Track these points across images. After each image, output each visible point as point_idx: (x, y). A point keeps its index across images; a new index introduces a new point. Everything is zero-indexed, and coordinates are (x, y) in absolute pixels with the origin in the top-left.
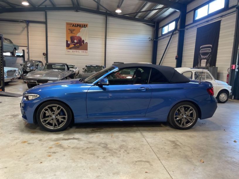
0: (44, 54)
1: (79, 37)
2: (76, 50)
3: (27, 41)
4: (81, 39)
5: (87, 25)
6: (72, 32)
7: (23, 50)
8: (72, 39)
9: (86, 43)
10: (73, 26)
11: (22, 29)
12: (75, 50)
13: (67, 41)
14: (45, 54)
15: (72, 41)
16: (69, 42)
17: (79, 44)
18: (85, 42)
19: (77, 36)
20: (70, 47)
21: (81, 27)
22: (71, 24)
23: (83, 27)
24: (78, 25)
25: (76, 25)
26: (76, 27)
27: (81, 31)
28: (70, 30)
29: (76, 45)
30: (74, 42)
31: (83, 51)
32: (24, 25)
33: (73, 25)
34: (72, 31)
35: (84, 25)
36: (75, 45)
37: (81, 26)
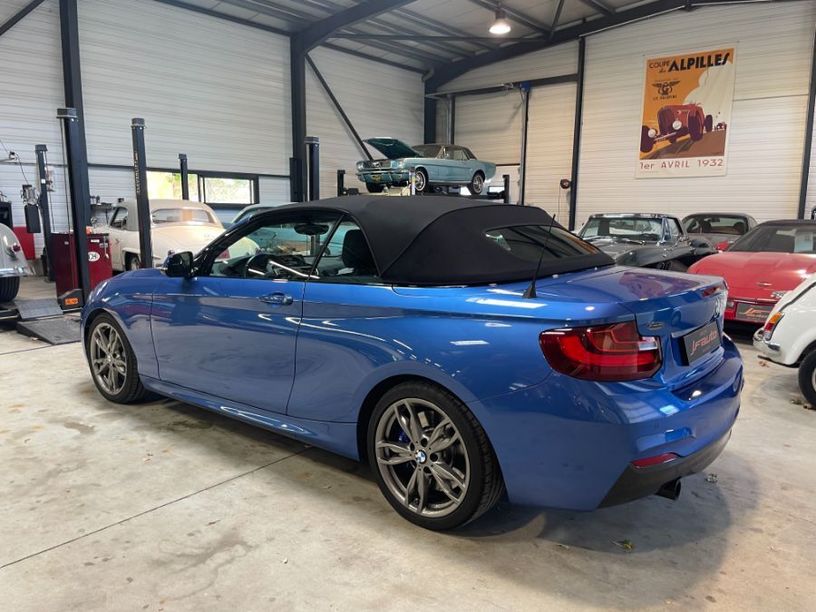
0: (563, 184)
1: (692, 106)
2: (675, 160)
3: (520, 146)
4: (699, 111)
5: (728, 54)
6: (665, 93)
7: (504, 176)
8: (666, 118)
9: (720, 125)
10: (671, 70)
11: (512, 111)
12: (671, 160)
13: (645, 130)
14: (566, 184)
15: (666, 127)
16: (651, 133)
17: (688, 136)
18: (715, 124)
19: (686, 103)
20: (653, 150)
21: (703, 66)
22: (666, 63)
23: (710, 65)
24: (691, 61)
25: (683, 61)
26: (683, 68)
27: (701, 80)
28: (658, 85)
29: (678, 140)
30: (672, 130)
31: (702, 159)
32: (517, 97)
33: (674, 64)
34: (664, 89)
35: (718, 57)
36: (672, 139)
37: (705, 62)
